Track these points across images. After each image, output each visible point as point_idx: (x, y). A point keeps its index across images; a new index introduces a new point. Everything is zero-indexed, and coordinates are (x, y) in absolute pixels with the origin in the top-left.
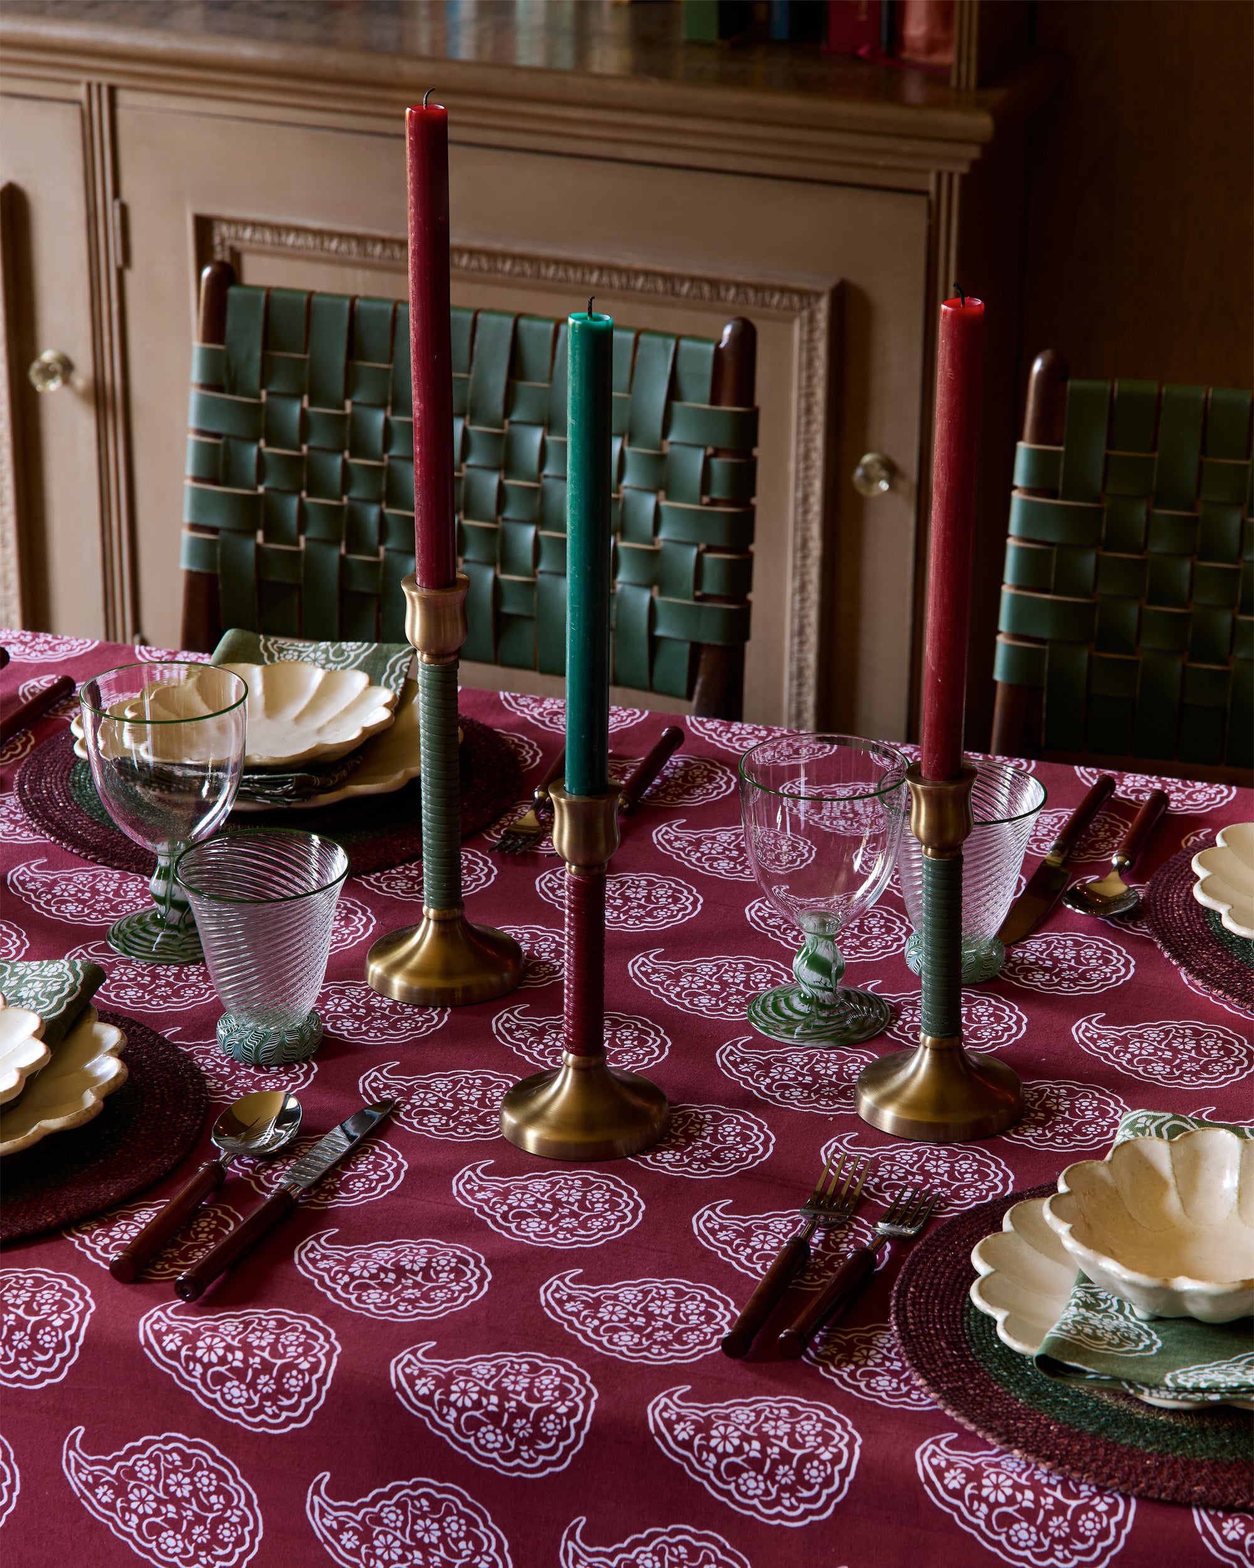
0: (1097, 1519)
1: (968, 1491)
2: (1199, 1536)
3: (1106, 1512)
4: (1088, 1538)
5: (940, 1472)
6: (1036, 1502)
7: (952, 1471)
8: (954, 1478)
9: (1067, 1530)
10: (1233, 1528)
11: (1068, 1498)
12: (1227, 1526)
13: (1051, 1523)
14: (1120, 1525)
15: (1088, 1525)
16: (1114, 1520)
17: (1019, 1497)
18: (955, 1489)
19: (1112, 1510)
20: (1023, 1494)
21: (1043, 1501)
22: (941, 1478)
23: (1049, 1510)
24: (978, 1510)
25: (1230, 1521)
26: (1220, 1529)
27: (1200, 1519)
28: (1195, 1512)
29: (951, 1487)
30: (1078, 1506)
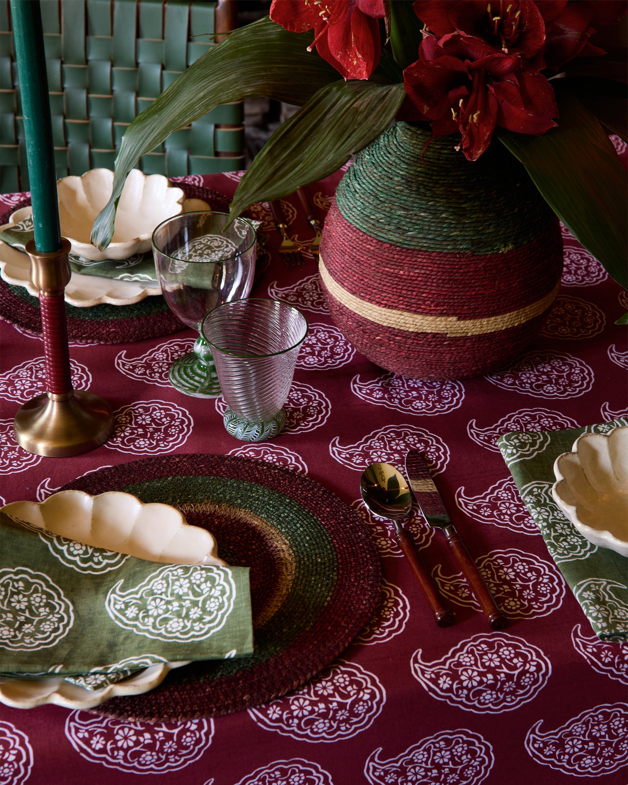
0: (192, 735)
1: (109, 747)
2: (256, 723)
3: (197, 729)
4: (189, 746)
5: (87, 741)
6: (153, 738)
7: (94, 738)
8: (98, 742)
9: (176, 747)
10: (274, 712)
11: (172, 729)
12: (270, 712)
13: (165, 747)
14: (207, 734)
15: (188, 740)
16: (203, 733)
17: (141, 739)
18: (100, 749)
19: (200, 727)
20: (143, 737)
21: (157, 736)
22: (90, 745)
23: (162, 740)
24: (118, 755)
25: (271, 708)
26: (267, 715)
27: (253, 714)
28: (249, 711)
29: (97, 748)
30: (179, 732)
